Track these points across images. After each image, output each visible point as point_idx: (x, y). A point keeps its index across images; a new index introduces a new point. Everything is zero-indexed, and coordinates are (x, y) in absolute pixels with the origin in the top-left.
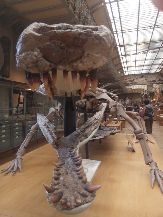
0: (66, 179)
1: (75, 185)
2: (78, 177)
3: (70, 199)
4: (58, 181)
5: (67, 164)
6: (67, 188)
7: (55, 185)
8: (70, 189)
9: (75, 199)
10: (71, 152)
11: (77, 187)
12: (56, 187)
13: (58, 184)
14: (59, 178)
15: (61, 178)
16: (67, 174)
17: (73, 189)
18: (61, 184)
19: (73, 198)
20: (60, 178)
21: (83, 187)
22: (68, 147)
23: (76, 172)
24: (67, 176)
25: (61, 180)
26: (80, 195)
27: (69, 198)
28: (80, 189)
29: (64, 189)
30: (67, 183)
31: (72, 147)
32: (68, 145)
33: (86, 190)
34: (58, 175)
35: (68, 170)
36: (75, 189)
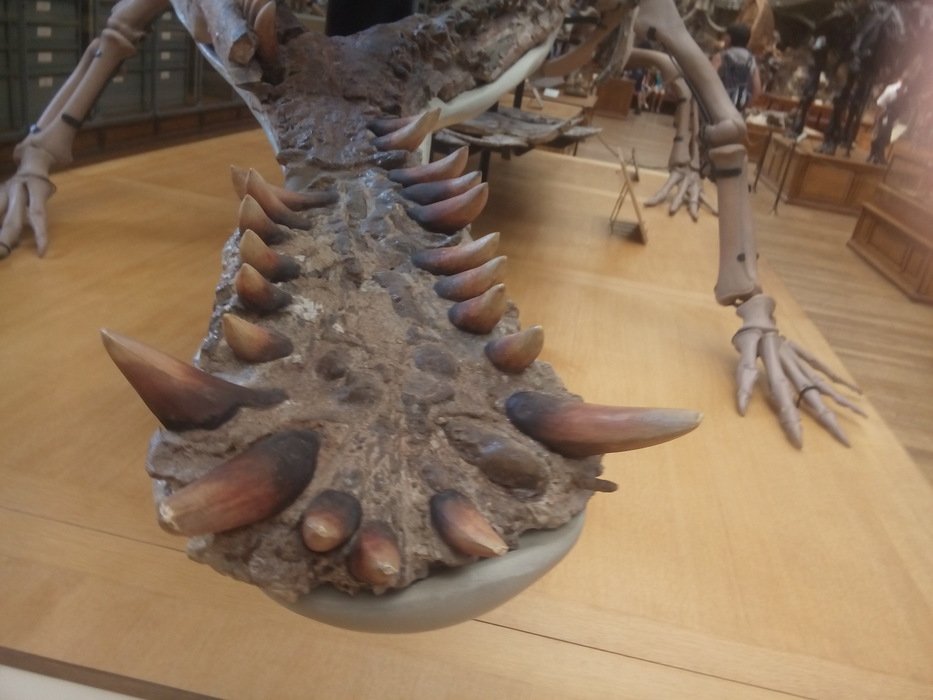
0: (344, 320)
1: (432, 378)
2: (452, 317)
3: (386, 500)
4: (274, 325)
5: (349, 206)
6: (358, 397)
7: (243, 358)
8: (382, 408)
9: (433, 502)
10: (380, 132)
11: (450, 398)
12: (248, 379)
13: (276, 350)
14: (286, 301)
15: (306, 307)
16: (354, 278)
17: (415, 408)
18: (297, 358)
19: (412, 495)
20: (297, 308)
21: (500, 403)
22: (355, 99)
23: (434, 279)
24: (356, 298)
25: (302, 322)
26: (474, 470)
27: (378, 488)
28: (473, 416)
29: (330, 405)
30: (357, 354)
31: (389, 103)
32: (362, 88)
33: (526, 427)
34: (275, 280)
35: (359, 254)
36: (434, 410)
